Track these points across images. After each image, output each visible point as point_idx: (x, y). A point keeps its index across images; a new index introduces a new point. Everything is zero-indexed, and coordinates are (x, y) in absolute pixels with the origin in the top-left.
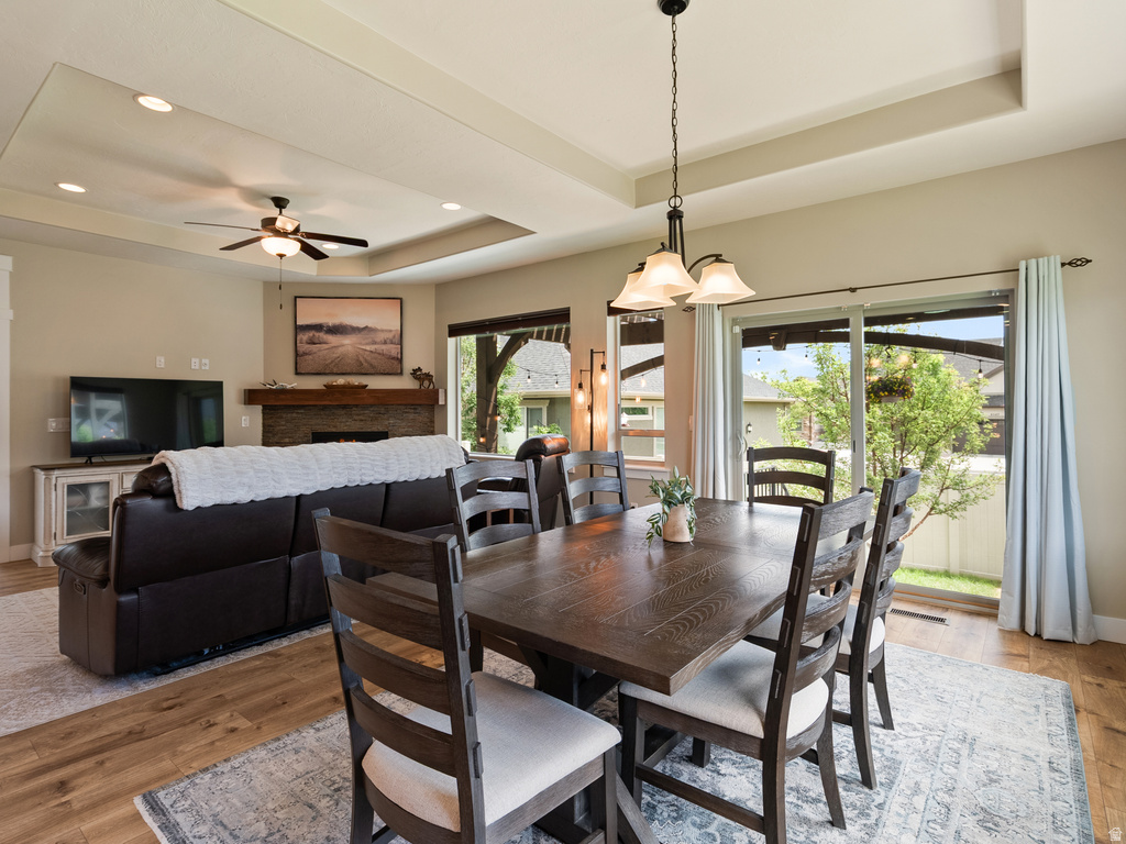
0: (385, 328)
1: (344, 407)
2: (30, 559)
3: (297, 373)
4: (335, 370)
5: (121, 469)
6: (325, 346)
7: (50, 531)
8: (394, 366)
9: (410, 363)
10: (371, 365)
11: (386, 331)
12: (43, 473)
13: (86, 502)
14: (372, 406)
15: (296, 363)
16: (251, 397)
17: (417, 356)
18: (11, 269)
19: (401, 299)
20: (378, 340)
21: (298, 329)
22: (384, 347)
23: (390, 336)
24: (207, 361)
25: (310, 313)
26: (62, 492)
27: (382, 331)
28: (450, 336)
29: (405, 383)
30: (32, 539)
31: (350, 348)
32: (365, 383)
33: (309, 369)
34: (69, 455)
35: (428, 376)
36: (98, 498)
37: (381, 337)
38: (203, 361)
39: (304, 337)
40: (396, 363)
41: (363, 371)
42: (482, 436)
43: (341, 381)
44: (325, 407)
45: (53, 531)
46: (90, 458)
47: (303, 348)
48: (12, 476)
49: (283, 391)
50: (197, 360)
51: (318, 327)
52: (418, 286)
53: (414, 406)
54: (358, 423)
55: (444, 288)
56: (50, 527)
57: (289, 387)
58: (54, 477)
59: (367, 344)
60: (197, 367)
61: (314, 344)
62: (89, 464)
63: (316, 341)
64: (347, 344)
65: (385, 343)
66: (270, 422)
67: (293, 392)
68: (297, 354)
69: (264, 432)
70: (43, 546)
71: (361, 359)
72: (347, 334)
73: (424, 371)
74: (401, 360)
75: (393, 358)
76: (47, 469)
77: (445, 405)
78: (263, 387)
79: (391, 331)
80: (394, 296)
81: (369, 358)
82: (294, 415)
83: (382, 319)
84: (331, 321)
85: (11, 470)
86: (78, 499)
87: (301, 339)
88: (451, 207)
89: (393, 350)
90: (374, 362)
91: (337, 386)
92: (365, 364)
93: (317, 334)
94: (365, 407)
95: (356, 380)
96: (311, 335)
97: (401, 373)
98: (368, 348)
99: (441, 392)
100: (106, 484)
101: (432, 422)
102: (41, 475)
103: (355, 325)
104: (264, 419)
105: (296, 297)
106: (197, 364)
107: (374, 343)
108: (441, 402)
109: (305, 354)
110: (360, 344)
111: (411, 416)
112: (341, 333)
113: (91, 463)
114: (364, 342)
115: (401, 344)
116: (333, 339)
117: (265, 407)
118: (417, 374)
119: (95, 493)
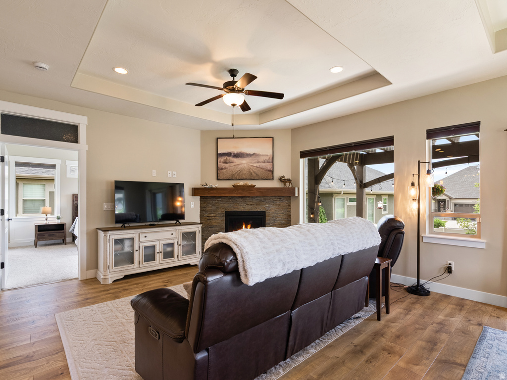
0: (264, 154)
1: (242, 197)
2: (96, 278)
3: (218, 179)
4: (238, 177)
5: (139, 231)
6: (232, 164)
7: (107, 265)
8: (269, 175)
9: (278, 173)
10: (257, 174)
11: (265, 155)
12: (103, 233)
13: (123, 249)
14: (257, 197)
15: (217, 174)
16: (195, 192)
17: (282, 169)
18: (87, 123)
19: (273, 138)
20: (260, 160)
21: (219, 155)
22: (264, 164)
23: (267, 158)
24: (175, 173)
25: (225, 147)
26: (112, 243)
27: (263, 155)
28: (301, 158)
29: (275, 184)
30: (96, 267)
31: (246, 165)
32: (254, 184)
33: (224, 177)
34: (114, 222)
35: (289, 181)
36: (128, 247)
37: (262, 159)
38: (174, 173)
39: (221, 159)
40: (270, 173)
41: (252, 178)
42: (312, 214)
43: (241, 183)
44: (232, 198)
45: (108, 265)
46: (124, 224)
47: (221, 165)
48: (87, 234)
49: (212, 189)
50: (171, 172)
51: (229, 154)
52: (281, 130)
53: (280, 197)
54: (249, 206)
55: (296, 131)
56: (107, 263)
57: (214, 186)
58: (108, 235)
59: (255, 163)
60: (171, 176)
61: (227, 163)
62: (124, 228)
63: (228, 162)
64: (244, 163)
65: (264, 162)
66: (204, 205)
67: (216, 189)
68: (218, 169)
69: (201, 211)
70: (103, 272)
71: (251, 171)
72: (244, 157)
73: (286, 178)
74: (272, 172)
75: (269, 171)
76: (105, 230)
77: (299, 196)
78: (202, 187)
79: (267, 155)
80: (269, 137)
81: (255, 171)
82: (216, 202)
83: (263, 149)
84: (235, 151)
85: (87, 230)
86: (119, 246)
87: (220, 161)
88: (337, 70)
89: (268, 166)
90: (259, 173)
91: (240, 186)
92: (253, 174)
93: (228, 158)
94: (253, 197)
95: (250, 183)
96: (225, 158)
97: (273, 179)
98: (255, 165)
99: (296, 189)
100: (132, 239)
101: (290, 206)
102: (101, 234)
103: (248, 153)
104: (201, 204)
105: (217, 138)
106: (171, 174)
107: (258, 162)
108: (296, 195)
109: (222, 169)
110: (251, 163)
111: (278, 203)
112: (241, 157)
113: (125, 227)
114: (253, 162)
115: (273, 163)
116: (236, 161)
117: (201, 197)
118: (282, 180)
119: (127, 244)
